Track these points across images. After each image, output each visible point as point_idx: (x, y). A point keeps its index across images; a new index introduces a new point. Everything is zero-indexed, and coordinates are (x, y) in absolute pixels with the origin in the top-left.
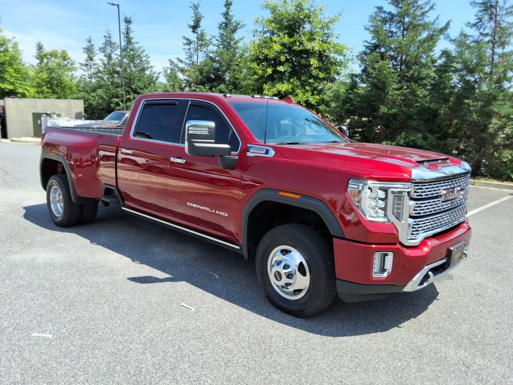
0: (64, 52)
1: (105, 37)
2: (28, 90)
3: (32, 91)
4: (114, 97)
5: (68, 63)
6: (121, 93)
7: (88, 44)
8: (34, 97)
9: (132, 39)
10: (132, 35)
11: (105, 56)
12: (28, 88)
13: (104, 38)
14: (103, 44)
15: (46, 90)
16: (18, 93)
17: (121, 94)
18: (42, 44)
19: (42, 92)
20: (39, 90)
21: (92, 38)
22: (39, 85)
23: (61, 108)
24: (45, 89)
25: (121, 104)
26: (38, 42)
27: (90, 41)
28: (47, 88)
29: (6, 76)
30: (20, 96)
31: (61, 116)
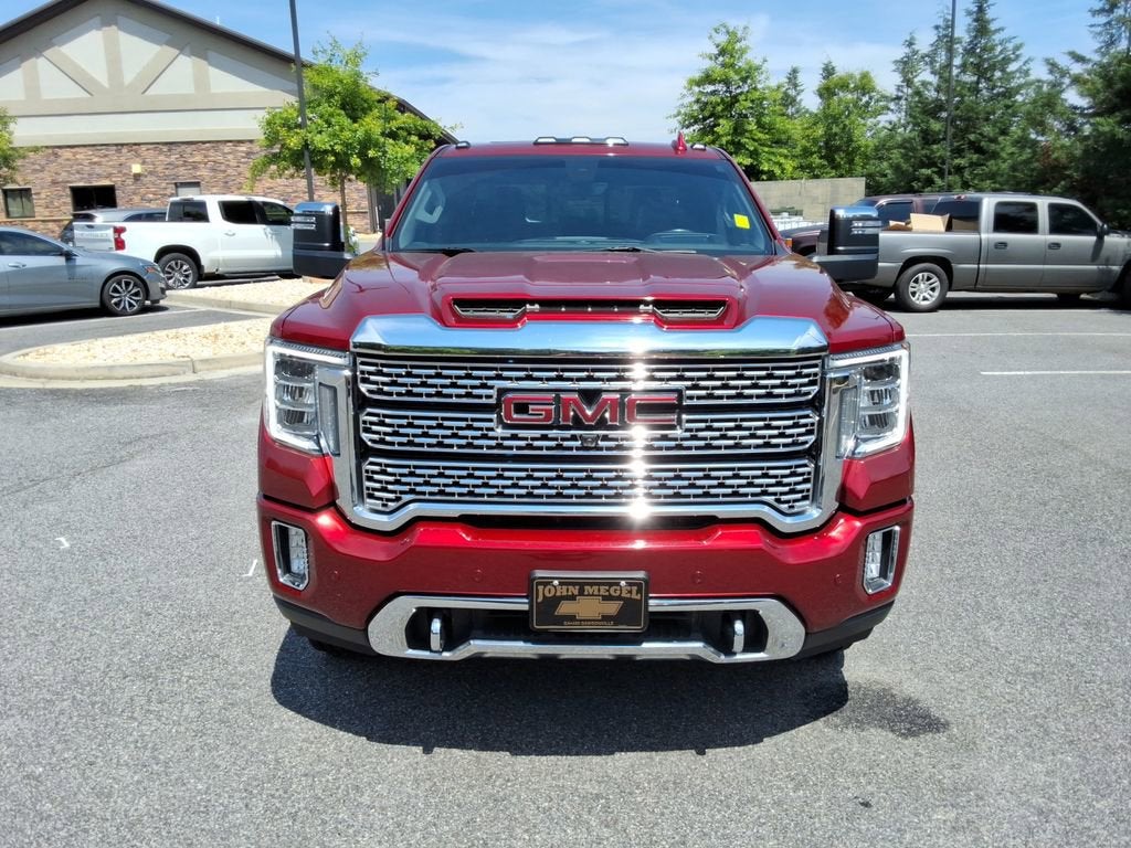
0: (865, 76)
1: (937, 27)
2: (780, 165)
3: (789, 165)
4: (923, 165)
5: (871, 98)
6: (938, 154)
7: (907, 50)
8: (793, 178)
9: (988, 22)
10: (990, 14)
11: (932, 73)
12: (782, 160)
13: (936, 32)
14: (932, 45)
15: (818, 161)
16: (763, 172)
17: (940, 157)
18: (834, 64)
19: (810, 167)
20: (804, 162)
21: (915, 36)
22: (806, 153)
23: (817, 198)
24: (816, 160)
25: (936, 178)
26: (826, 62)
27: (910, 44)
28: (821, 158)
29: (744, 140)
30: (764, 177)
31: (801, 215)
